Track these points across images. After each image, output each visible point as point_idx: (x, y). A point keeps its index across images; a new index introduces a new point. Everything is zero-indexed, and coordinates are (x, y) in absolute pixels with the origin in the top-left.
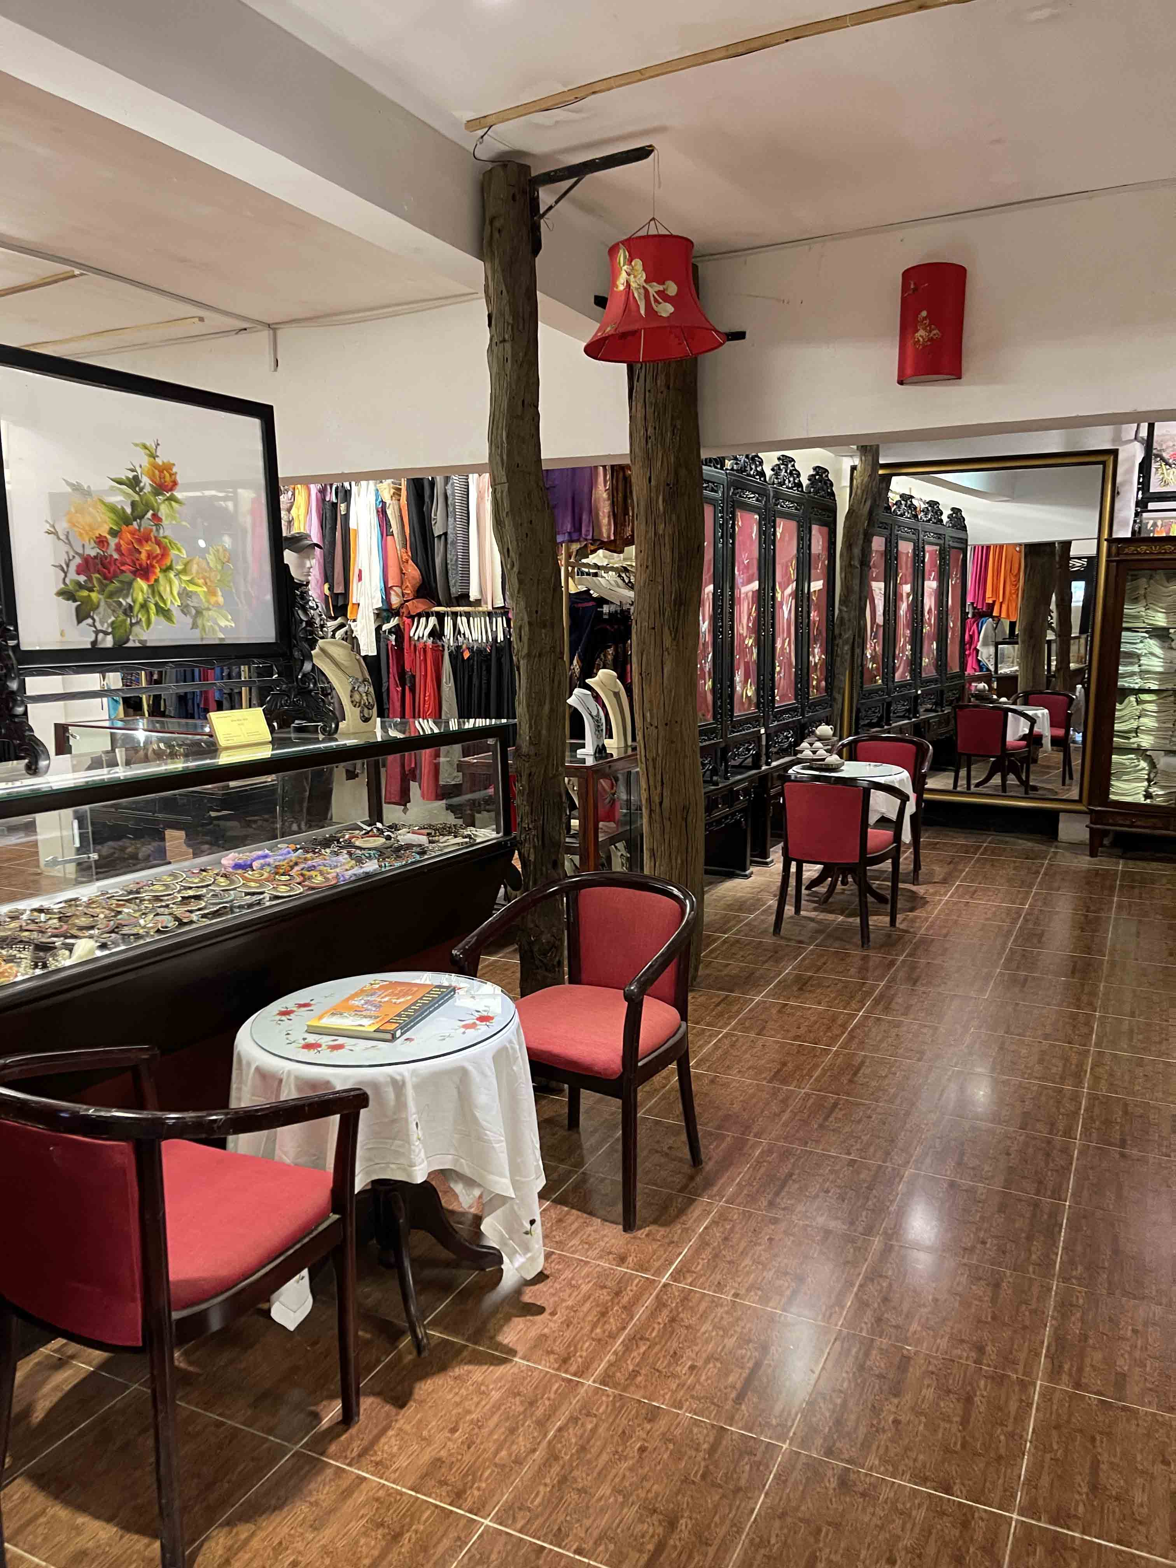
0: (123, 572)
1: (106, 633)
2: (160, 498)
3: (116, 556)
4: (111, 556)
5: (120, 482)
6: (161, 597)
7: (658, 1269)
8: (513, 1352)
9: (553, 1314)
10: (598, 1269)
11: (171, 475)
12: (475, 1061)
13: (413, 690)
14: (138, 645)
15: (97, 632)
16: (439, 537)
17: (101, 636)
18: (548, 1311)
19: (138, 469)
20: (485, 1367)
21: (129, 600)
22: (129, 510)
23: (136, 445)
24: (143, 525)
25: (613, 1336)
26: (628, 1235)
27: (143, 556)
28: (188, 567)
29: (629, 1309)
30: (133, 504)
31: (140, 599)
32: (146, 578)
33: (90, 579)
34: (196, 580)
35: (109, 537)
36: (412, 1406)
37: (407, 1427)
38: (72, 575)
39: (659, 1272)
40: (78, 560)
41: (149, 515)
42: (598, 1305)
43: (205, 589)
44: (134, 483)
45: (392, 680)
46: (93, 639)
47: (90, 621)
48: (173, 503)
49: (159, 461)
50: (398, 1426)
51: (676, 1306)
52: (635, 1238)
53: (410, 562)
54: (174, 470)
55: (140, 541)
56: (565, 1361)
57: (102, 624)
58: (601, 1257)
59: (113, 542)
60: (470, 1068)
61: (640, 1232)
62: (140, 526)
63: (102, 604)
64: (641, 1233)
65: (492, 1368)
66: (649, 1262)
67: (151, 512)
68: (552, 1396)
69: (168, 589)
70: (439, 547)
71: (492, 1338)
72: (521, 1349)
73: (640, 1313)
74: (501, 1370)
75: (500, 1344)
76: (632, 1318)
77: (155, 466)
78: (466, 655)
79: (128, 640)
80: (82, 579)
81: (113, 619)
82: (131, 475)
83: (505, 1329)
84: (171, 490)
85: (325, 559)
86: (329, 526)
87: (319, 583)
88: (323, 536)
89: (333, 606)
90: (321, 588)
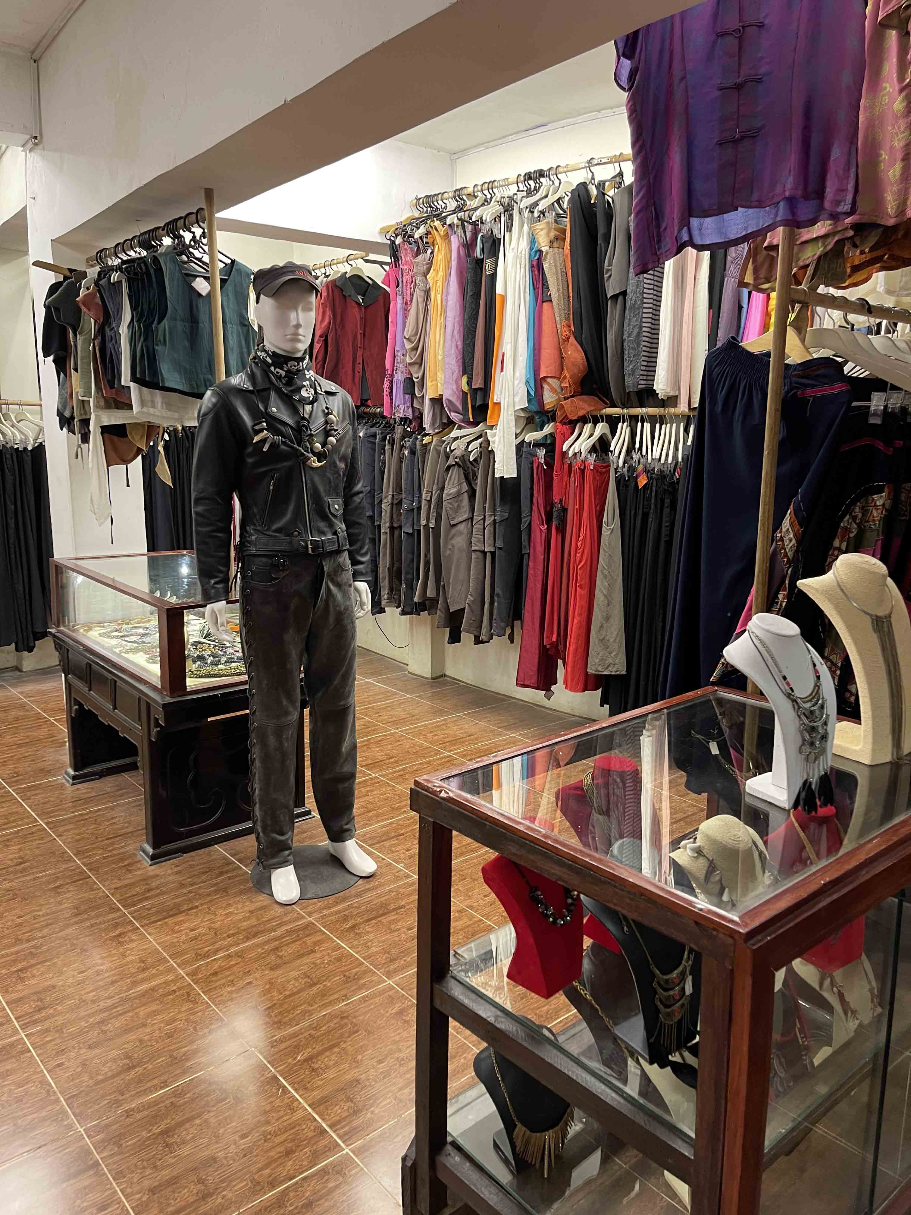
13: (562, 530)
16: (615, 297)
45: (535, 514)
53: (572, 339)
70: (613, 314)
78: (642, 481)
85: (464, 341)
86: (470, 293)
87: (455, 375)
88: (464, 308)
89: (472, 406)
90: (457, 382)
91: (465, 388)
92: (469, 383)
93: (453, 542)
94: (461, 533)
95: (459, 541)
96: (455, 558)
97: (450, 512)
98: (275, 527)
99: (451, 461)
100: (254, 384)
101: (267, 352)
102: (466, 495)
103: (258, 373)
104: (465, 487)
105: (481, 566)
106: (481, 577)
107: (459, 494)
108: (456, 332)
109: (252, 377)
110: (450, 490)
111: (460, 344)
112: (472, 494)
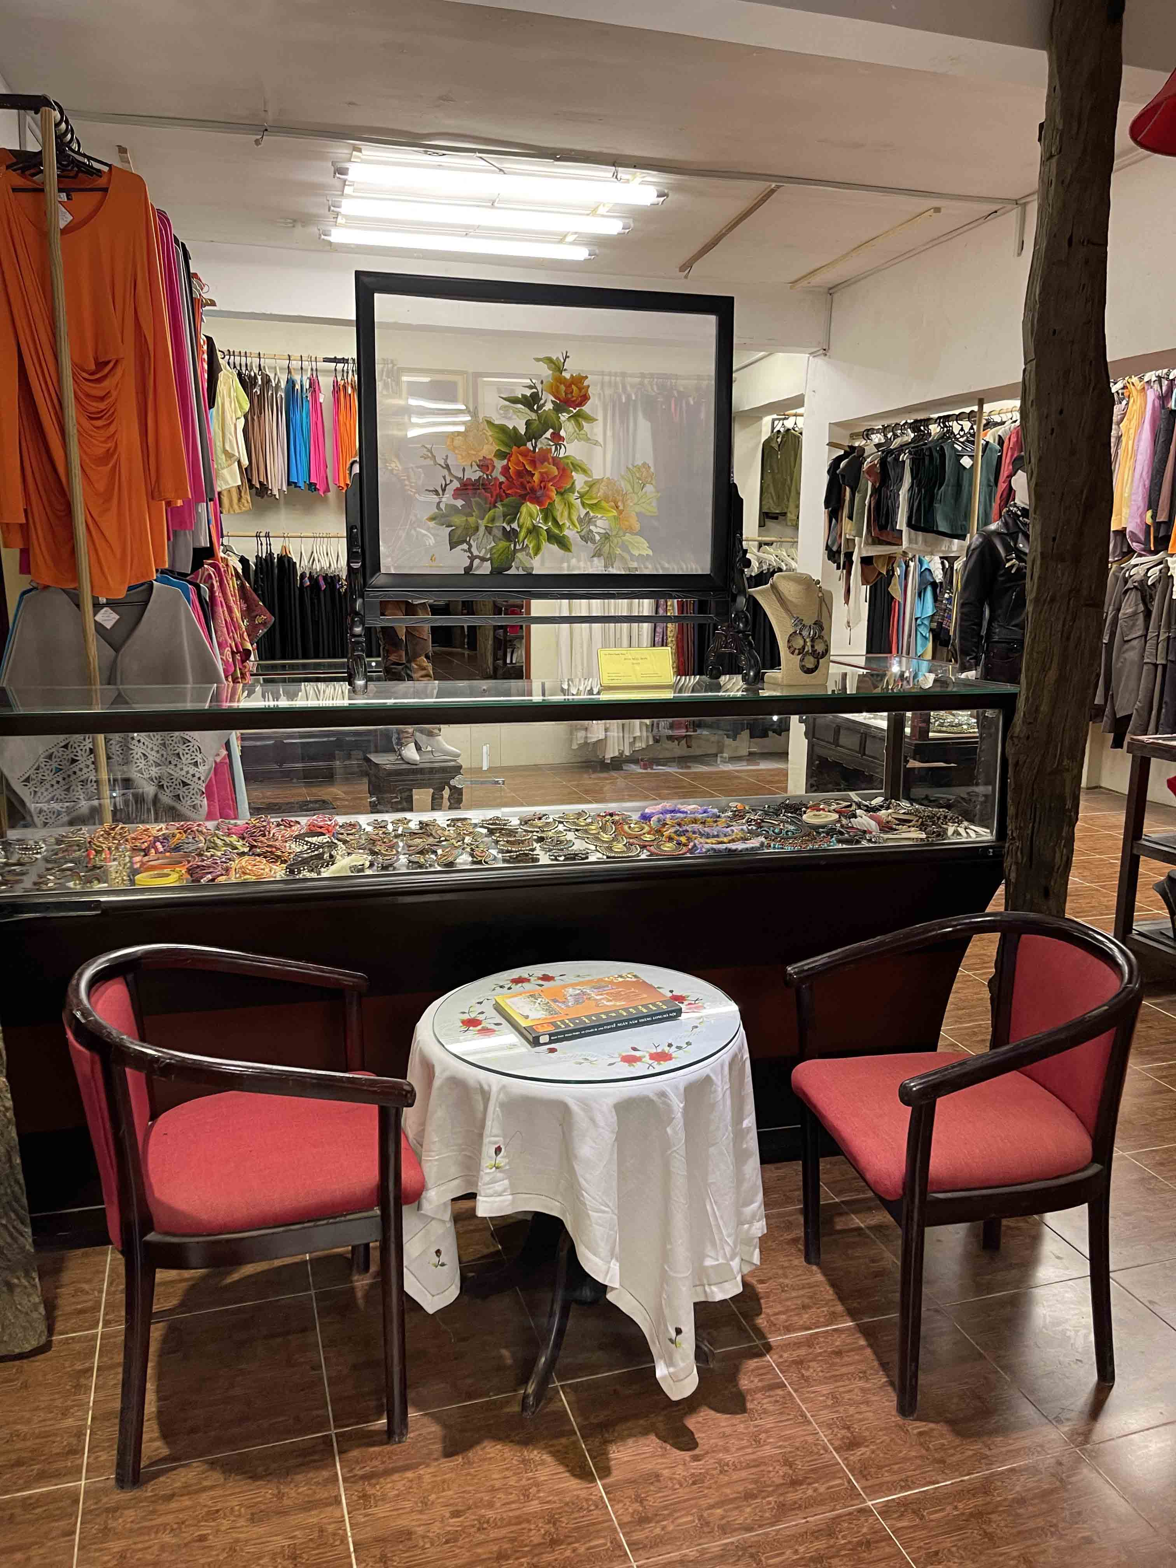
0: (507, 495)
1: (483, 559)
2: (564, 417)
3: (502, 479)
4: (496, 479)
5: (514, 401)
6: (555, 522)
7: (881, 1485)
8: (605, 1471)
9: (696, 1458)
10: (810, 1439)
11: (580, 389)
12: (585, 1104)
14: (521, 572)
15: (472, 558)
17: (477, 562)
18: (697, 1452)
19: (539, 387)
20: (561, 1469)
21: (515, 525)
22: (522, 431)
23: (538, 360)
24: (539, 446)
25: (725, 1530)
26: (899, 1419)
27: (536, 478)
28: (595, 489)
29: (783, 1510)
30: (528, 423)
31: (528, 524)
32: (537, 501)
33: (468, 504)
34: (604, 504)
35: (495, 459)
36: (459, 1459)
37: (427, 1479)
38: (447, 498)
39: (873, 1491)
40: (456, 484)
41: (548, 434)
42: (756, 1482)
43: (615, 513)
44: (531, 401)
46: (467, 563)
47: (465, 546)
48: (580, 420)
49: (566, 375)
50: (421, 1472)
51: (843, 1547)
52: (901, 1427)
54: (586, 383)
55: (533, 463)
56: (643, 1520)
57: (478, 548)
58: (829, 1426)
59: (499, 464)
60: (575, 1107)
61: (918, 1424)
62: (535, 448)
63: (482, 529)
64: (916, 1427)
65: (567, 1474)
66: (880, 1468)
67: (551, 431)
68: (582, 1550)
69: (566, 513)
71: (606, 1442)
72: (616, 1475)
73: (794, 1523)
74: (573, 1484)
75: (606, 1453)
76: (772, 1524)
77: (560, 380)
79: (510, 568)
80: (459, 503)
81: (493, 544)
82: (528, 393)
83: (630, 1442)
84: (581, 404)
85: (1151, 481)
86: (1161, 440)
87: (1141, 510)
88: (1154, 453)
89: (1155, 537)
90: (1142, 516)
91: (1149, 521)
92: (1154, 517)
93: (1126, 655)
94: (1133, 648)
95: (1132, 655)
96: (1126, 670)
97: (1125, 629)
98: (1013, 623)
99: (1130, 585)
100: (1008, 529)
101: (1018, 508)
102: (1141, 615)
103: (1010, 521)
104: (1141, 607)
105: (1152, 676)
106: (1151, 686)
107: (1135, 614)
108: (1144, 473)
109: (1006, 524)
110: (1127, 609)
111: (1147, 483)
112: (1148, 614)
